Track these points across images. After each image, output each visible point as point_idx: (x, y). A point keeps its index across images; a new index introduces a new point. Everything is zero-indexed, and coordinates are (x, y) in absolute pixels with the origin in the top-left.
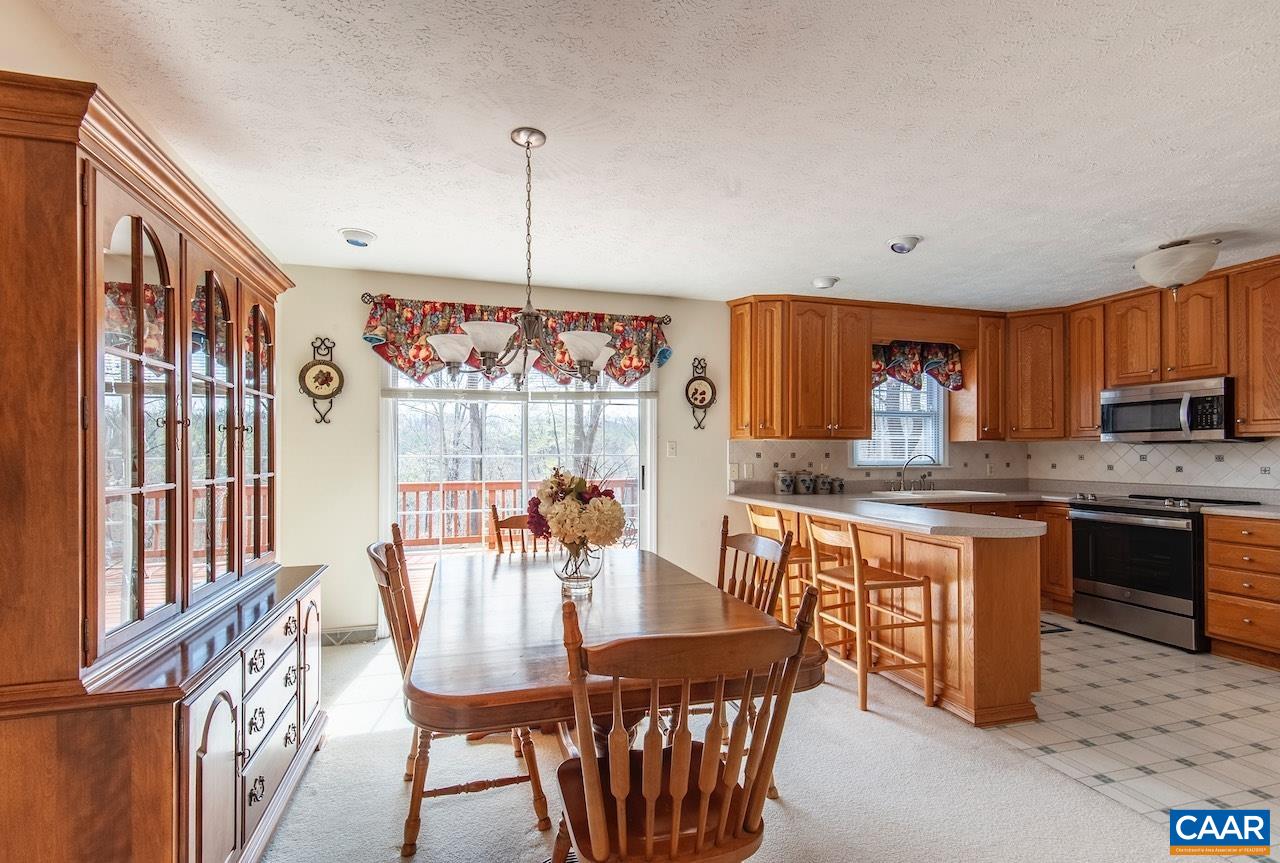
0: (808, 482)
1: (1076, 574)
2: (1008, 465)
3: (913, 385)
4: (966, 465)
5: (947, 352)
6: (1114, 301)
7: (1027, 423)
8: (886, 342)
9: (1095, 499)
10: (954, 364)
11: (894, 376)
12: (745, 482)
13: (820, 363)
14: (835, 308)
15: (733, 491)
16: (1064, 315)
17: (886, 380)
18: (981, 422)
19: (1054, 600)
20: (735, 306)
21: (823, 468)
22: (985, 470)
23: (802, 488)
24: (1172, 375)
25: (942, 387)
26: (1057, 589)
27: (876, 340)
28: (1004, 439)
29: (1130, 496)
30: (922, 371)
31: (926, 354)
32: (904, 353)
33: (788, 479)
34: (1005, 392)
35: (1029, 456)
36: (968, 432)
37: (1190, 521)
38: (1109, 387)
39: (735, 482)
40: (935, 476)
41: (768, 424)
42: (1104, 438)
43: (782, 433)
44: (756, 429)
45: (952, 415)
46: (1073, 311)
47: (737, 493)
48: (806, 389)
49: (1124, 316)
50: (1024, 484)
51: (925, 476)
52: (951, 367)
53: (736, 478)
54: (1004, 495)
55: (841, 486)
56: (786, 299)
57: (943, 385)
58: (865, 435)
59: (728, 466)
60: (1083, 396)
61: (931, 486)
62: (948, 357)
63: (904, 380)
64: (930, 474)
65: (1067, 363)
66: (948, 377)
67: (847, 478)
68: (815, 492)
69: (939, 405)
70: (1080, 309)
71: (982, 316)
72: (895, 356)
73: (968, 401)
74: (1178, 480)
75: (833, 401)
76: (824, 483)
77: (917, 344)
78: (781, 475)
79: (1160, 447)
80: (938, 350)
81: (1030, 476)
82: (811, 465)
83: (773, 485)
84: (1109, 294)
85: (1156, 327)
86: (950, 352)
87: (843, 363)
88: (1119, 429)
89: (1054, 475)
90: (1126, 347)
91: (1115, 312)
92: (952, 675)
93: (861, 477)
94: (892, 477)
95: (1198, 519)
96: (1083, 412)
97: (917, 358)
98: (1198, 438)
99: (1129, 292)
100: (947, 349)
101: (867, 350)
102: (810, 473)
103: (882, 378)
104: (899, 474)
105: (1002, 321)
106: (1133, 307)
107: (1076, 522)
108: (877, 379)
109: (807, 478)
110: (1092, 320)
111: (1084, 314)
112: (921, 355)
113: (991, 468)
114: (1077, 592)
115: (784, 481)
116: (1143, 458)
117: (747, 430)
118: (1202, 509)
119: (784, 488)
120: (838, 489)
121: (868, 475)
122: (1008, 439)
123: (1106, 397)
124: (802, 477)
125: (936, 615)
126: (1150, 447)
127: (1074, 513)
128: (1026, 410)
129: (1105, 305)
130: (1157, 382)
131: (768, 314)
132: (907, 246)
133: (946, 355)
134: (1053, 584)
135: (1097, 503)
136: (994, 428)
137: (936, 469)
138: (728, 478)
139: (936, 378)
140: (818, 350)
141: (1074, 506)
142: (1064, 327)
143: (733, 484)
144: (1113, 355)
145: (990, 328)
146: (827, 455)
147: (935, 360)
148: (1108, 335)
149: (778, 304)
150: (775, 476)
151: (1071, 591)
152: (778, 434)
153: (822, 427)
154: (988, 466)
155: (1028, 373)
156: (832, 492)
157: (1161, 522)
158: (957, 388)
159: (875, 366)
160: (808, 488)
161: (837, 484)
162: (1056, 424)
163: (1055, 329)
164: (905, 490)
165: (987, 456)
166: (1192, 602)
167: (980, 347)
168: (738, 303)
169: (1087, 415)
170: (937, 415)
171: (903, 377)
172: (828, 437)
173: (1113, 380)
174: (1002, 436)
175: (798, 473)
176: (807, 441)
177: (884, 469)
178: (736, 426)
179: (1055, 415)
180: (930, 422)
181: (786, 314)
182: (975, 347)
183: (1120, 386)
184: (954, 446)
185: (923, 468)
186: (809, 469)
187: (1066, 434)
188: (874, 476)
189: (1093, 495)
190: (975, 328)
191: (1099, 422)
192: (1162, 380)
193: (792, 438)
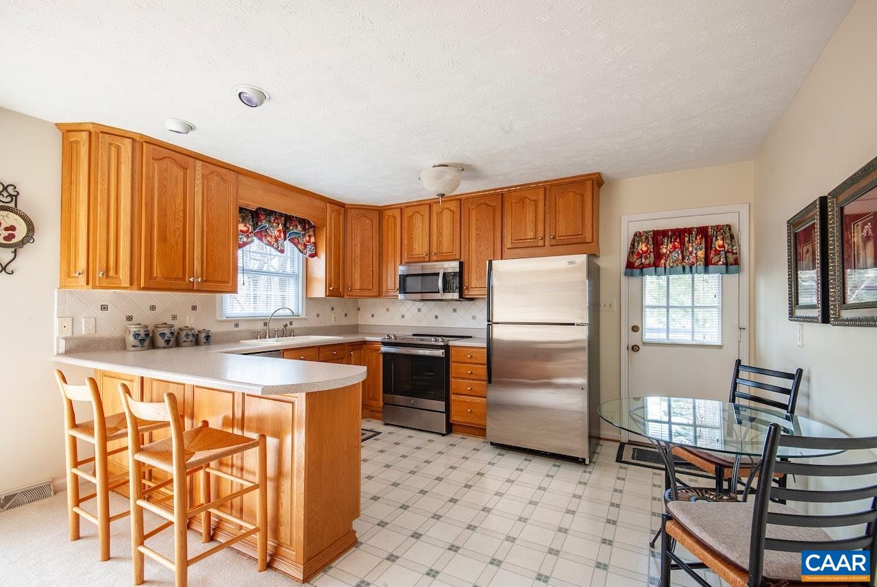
0: (168, 334)
1: (384, 392)
2: (346, 315)
3: (277, 249)
4: (318, 316)
5: (305, 227)
6: (406, 207)
7: (357, 286)
8: (253, 207)
9: (396, 339)
10: (310, 236)
11: (261, 239)
12: (82, 338)
13: (181, 214)
14: (199, 164)
15: (62, 350)
16: (379, 212)
17: (252, 241)
18: (328, 284)
19: (372, 411)
20: (68, 131)
21: (190, 321)
22: (331, 319)
23: (161, 341)
24: (435, 258)
25: (301, 254)
26: (374, 403)
27: (243, 203)
28: (343, 297)
29: (414, 335)
30: (285, 239)
31: (288, 225)
32: (270, 221)
33: (142, 333)
34: (344, 263)
35: (359, 309)
36: (319, 291)
37: (444, 351)
38: (403, 263)
39: (66, 339)
40: (295, 325)
41: (112, 273)
42: (401, 296)
43: (131, 283)
44: (94, 278)
45: (308, 277)
46: (385, 210)
47: (69, 352)
48: (163, 238)
49: (412, 216)
50: (355, 329)
51: (286, 325)
52: (308, 238)
53: (69, 334)
54: (342, 338)
55: (208, 337)
56: (137, 138)
57: (302, 252)
58: (230, 289)
59: (56, 320)
60: (389, 270)
61: (292, 333)
62: (305, 230)
63: (270, 244)
64: (291, 324)
65: (381, 245)
66: (305, 246)
67: (214, 329)
68: (178, 344)
69: (299, 269)
70: (389, 209)
71: (330, 203)
72: (261, 221)
73: (319, 266)
74: (435, 323)
75: (197, 254)
76: (187, 335)
77: (281, 215)
78: (134, 329)
79: (428, 303)
80: (297, 223)
81: (359, 323)
82: (174, 317)
83: (124, 341)
84: (403, 202)
85: (427, 225)
86: (307, 227)
87: (208, 218)
88: (407, 291)
89: (373, 322)
90: (412, 238)
91: (408, 213)
92: (284, 531)
93: (230, 328)
94: (259, 327)
95: (447, 348)
96: (389, 278)
97: (281, 227)
98: (447, 298)
99: (413, 202)
100: (304, 222)
101: (234, 211)
102: (172, 326)
103: (250, 240)
104: (265, 324)
105: (342, 209)
106: (416, 212)
107: (385, 355)
108: (245, 239)
109: (167, 331)
110: (395, 218)
111: (390, 213)
112: (285, 225)
113: (335, 317)
114: (385, 404)
115: (136, 335)
116: (419, 310)
117: (83, 279)
118: (450, 342)
119: (137, 343)
120: (204, 340)
121: (237, 325)
122: (346, 297)
123: (402, 270)
124: (161, 330)
125: (271, 471)
126: (422, 303)
127: (384, 349)
128: (357, 276)
129: (402, 208)
130: (427, 262)
131: (113, 150)
132: (255, 100)
133: (304, 229)
134: (371, 399)
135: (397, 341)
136: (338, 289)
137: (295, 319)
138: (56, 334)
139: (297, 246)
140: (179, 201)
141: (384, 344)
142: (380, 221)
143: (63, 343)
144: (405, 242)
145: (334, 213)
146: (194, 308)
147: (295, 231)
148: (403, 229)
149: (128, 142)
150: (127, 330)
151: (381, 403)
152: (126, 282)
153: (183, 279)
154: (333, 316)
155: (358, 250)
156: (197, 343)
157: (427, 352)
158: (312, 256)
159: (241, 227)
160: (168, 342)
161: (203, 336)
162: (374, 287)
163: (374, 221)
164: (270, 337)
165: (333, 309)
166: (444, 402)
167: (328, 226)
168: (72, 128)
169: (391, 282)
170: (297, 276)
171: (268, 241)
172: (191, 290)
173: (405, 260)
174: (342, 295)
175: (156, 327)
176: (170, 293)
177: (252, 320)
178: (68, 271)
179: (374, 280)
180: (292, 281)
181: (138, 155)
182: (325, 225)
183: (408, 263)
184: (310, 301)
185: (285, 319)
186: (170, 322)
187: (379, 295)
188: (243, 327)
189: (394, 336)
190: (325, 211)
191: (398, 286)
192: (429, 261)
193: (144, 289)
